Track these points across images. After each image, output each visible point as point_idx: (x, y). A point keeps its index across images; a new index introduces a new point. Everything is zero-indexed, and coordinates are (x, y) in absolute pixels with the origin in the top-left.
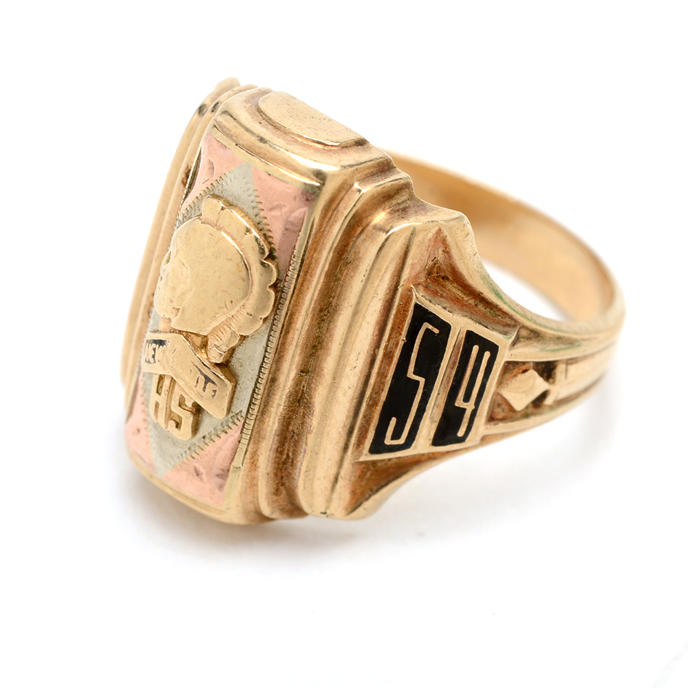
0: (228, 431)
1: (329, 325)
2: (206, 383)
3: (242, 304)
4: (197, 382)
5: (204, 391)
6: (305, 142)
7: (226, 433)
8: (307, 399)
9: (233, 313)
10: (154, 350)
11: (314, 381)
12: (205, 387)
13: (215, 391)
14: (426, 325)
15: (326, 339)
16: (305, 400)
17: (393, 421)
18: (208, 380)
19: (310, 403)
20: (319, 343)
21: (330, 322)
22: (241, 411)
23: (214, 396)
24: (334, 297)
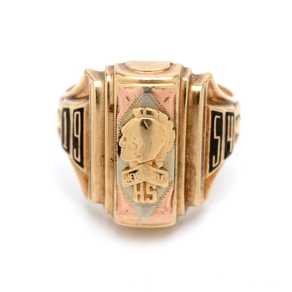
0: (169, 190)
1: (191, 133)
2: (160, 176)
3: (165, 140)
4: (157, 178)
5: (160, 179)
6: (159, 72)
7: (169, 191)
8: (190, 164)
9: (163, 145)
10: (133, 176)
11: (191, 156)
12: (160, 178)
13: (164, 178)
14: (216, 117)
15: (191, 139)
16: (189, 165)
17: (214, 157)
18: (160, 175)
19: (192, 165)
20: (189, 141)
21: (191, 131)
22: (172, 181)
23: (164, 179)
24: (189, 122)
